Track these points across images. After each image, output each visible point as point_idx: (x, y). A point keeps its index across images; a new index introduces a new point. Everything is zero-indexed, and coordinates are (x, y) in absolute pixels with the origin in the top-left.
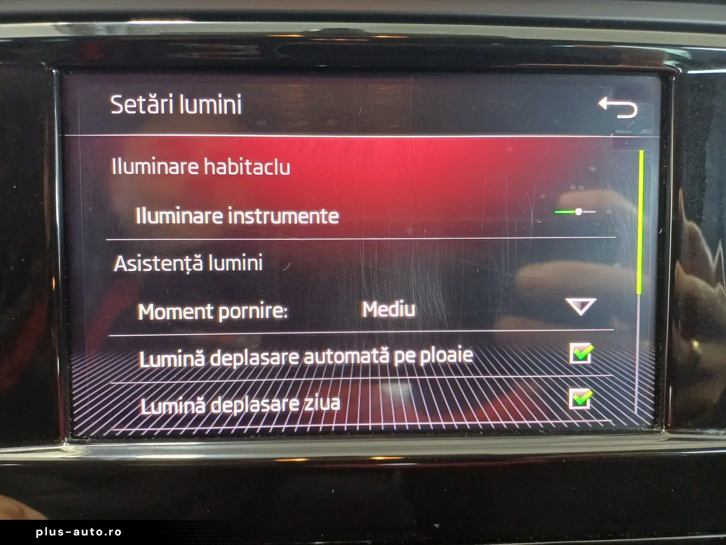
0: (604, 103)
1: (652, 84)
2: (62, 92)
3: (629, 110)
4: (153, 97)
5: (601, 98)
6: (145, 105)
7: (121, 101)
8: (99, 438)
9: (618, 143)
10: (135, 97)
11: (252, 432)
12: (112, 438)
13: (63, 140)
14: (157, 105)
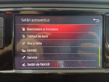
0: (94, 20)
3: (98, 21)
6: (26, 20)
7: (23, 20)
8: (19, 69)
11: (41, 69)
12: (21, 69)
14: (28, 20)
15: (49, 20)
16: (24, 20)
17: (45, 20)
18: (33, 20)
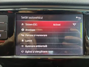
0: (77, 17)
1: (82, 15)
2: (16, 16)
3: (80, 18)
4: (26, 17)
5: (76, 17)
6: (25, 18)
8: (19, 55)
9: (78, 22)
10: (24, 17)
11: (36, 55)
12: (20, 55)
13: (16, 21)
14: (26, 18)
15: (42, 18)
16: (23, 18)
17: (39, 18)
18: (30, 18)
